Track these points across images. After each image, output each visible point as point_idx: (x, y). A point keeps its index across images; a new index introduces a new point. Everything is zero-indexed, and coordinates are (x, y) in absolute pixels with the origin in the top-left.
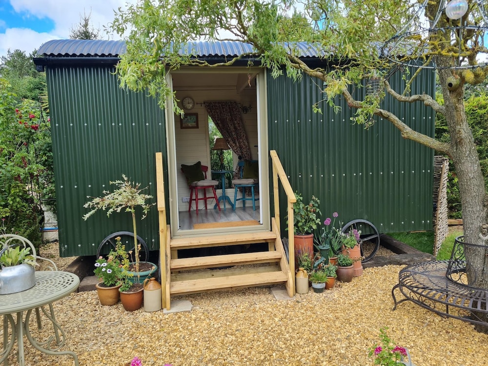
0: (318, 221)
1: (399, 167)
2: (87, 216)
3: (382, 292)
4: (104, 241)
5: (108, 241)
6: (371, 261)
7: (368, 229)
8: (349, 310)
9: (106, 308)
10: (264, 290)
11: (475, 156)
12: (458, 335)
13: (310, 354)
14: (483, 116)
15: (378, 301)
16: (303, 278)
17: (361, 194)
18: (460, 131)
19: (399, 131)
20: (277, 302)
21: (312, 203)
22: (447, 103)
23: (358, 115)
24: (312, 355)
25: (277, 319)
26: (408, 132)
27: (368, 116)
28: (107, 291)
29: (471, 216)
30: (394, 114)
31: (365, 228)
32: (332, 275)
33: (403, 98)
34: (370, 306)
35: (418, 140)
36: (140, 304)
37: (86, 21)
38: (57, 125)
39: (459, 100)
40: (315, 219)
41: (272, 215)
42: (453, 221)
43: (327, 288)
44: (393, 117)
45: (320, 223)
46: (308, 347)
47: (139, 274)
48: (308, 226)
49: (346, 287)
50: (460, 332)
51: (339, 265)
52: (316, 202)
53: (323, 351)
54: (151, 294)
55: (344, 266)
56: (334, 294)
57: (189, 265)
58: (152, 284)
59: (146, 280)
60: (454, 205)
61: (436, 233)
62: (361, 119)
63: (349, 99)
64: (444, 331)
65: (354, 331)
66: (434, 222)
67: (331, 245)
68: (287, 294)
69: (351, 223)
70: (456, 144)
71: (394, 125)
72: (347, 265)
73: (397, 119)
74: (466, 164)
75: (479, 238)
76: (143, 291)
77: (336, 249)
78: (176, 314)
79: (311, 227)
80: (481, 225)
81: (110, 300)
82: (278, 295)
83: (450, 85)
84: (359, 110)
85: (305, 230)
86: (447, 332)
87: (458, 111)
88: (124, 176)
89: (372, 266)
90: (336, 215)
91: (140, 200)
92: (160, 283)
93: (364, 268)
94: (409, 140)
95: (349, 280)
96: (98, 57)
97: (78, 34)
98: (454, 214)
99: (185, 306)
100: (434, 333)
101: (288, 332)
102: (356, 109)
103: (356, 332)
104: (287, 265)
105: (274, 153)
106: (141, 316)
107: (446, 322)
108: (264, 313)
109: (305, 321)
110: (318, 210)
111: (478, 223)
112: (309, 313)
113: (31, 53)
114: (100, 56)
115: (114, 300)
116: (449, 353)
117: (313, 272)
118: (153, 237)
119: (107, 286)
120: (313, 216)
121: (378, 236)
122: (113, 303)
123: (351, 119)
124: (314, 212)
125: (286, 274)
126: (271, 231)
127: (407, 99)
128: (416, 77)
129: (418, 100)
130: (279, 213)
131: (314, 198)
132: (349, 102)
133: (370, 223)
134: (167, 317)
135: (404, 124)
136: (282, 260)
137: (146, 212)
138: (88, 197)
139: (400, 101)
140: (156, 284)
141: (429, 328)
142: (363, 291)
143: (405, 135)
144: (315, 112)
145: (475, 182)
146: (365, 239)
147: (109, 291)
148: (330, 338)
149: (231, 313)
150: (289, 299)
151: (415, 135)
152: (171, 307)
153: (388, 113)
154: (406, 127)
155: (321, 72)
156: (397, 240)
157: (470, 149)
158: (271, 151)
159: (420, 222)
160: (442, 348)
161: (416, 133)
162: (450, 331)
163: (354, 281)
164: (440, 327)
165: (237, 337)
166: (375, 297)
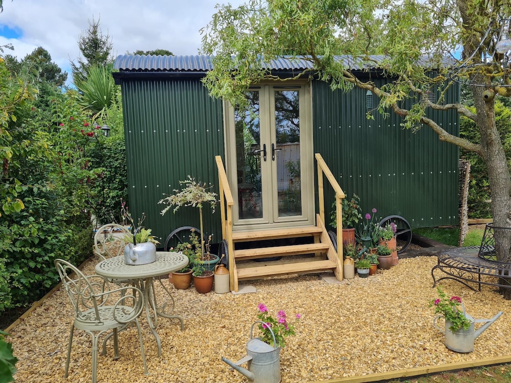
0: (360, 216)
1: (438, 168)
2: (164, 212)
3: (419, 276)
4: (171, 235)
5: (174, 235)
6: (404, 253)
7: (401, 224)
8: (394, 289)
9: (181, 291)
10: (314, 277)
11: (503, 155)
12: (491, 302)
13: (373, 317)
14: (498, 122)
15: (417, 283)
16: (350, 264)
17: (395, 192)
18: (491, 134)
19: (438, 134)
20: (329, 285)
21: (353, 200)
22: (479, 111)
23: (406, 122)
24: (374, 318)
25: (334, 297)
26: (445, 135)
27: (416, 123)
28: (182, 276)
29: (499, 204)
30: (433, 120)
31: (399, 222)
32: (375, 262)
33: (438, 106)
34: (412, 285)
35: (454, 142)
36: (211, 288)
37: (95, 27)
38: (130, 132)
39: (490, 108)
40: (357, 214)
41: (317, 211)
42: (472, 221)
43: (370, 274)
44: (432, 123)
45: (361, 218)
46: (369, 312)
47: (209, 262)
48: (351, 220)
49: (386, 273)
50: (492, 300)
51: (380, 254)
52: (357, 200)
53: (383, 315)
54: (221, 278)
55: (384, 255)
56: (377, 278)
57: (250, 254)
58: (221, 270)
59: (217, 266)
60: (472, 205)
61: (461, 227)
62: (408, 125)
63: (396, 107)
64: (479, 300)
65: (404, 302)
66: (459, 218)
67: (371, 237)
68: (337, 279)
69: (386, 219)
70: (487, 144)
71: (433, 130)
72: (387, 254)
73: (436, 124)
74: (495, 161)
75: (507, 222)
76: (214, 276)
77: (375, 241)
78: (245, 294)
79: (353, 222)
80: (508, 212)
81: (184, 285)
82: (328, 280)
83: (486, 97)
84: (407, 117)
85: (348, 224)
86: (481, 301)
87: (490, 117)
88: (189, 176)
89: (405, 257)
90: (374, 210)
91: (209, 197)
92: (228, 269)
93: (399, 259)
94: (446, 142)
95: (388, 268)
96: (167, 72)
97: (87, 41)
98: (472, 214)
99: (249, 289)
100: (471, 302)
101: (348, 304)
102: (405, 116)
103: (405, 303)
104: (336, 254)
105: (318, 156)
106: (214, 297)
107: (479, 295)
108: (321, 292)
109: (359, 297)
110: (358, 206)
111: (505, 211)
112: (361, 292)
113: (23, 59)
114: (168, 71)
115: (187, 284)
116: (485, 314)
117: (357, 260)
118: (212, 231)
119: (181, 273)
120: (356, 212)
121: (410, 230)
122: (186, 288)
123: (401, 125)
124: (356, 208)
125: (335, 261)
126: (316, 226)
127: (442, 107)
128: (447, 90)
129: (451, 108)
130: (324, 210)
131: (355, 195)
132: (396, 110)
133: (403, 219)
134: (238, 297)
135: (442, 129)
136: (329, 250)
137: (214, 208)
138: (164, 194)
139: (433, 109)
140: (225, 270)
141: (466, 298)
142: (403, 276)
143: (443, 138)
144: (369, 118)
145: (503, 176)
146: (399, 233)
147: (184, 276)
148: (385, 307)
149: (292, 293)
150: (339, 282)
151: (451, 138)
152: (239, 290)
153: (428, 120)
154: (444, 131)
155: (372, 85)
156: (424, 236)
157: (499, 149)
158: (316, 154)
159: (447, 218)
160: (479, 310)
161: (452, 136)
162: (484, 300)
163: (393, 269)
164: (475, 297)
165: (305, 309)
166: (414, 279)
